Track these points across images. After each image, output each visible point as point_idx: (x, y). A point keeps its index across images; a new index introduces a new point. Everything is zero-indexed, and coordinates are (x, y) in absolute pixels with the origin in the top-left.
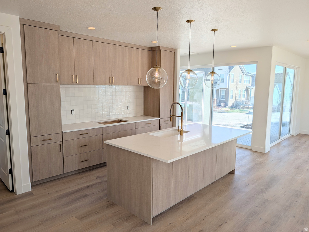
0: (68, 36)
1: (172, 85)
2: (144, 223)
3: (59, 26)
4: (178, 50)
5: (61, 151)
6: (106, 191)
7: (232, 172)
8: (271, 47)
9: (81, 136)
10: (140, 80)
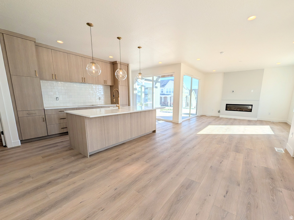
0: (47, 47)
1: (127, 85)
2: (85, 157)
3: (35, 38)
4: (130, 65)
5: (44, 121)
6: (69, 144)
7: (154, 131)
8: (181, 63)
9: (60, 112)
10: (105, 82)
